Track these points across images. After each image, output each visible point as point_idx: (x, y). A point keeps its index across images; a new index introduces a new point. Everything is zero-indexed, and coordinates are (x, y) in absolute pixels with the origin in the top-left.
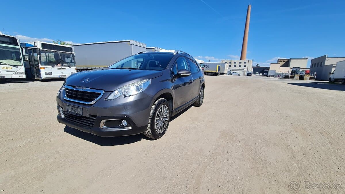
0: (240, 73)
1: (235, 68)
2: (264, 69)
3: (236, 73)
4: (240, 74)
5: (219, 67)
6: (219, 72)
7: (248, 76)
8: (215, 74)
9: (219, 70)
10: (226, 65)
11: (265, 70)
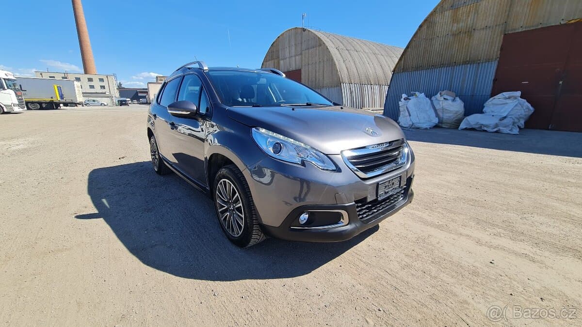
0: (105, 101)
1: (92, 91)
2: (137, 93)
3: (94, 101)
4: (106, 104)
5: (59, 89)
6: (63, 101)
7: (123, 106)
8: (52, 105)
9: (62, 97)
10: (75, 86)
11: (139, 95)
